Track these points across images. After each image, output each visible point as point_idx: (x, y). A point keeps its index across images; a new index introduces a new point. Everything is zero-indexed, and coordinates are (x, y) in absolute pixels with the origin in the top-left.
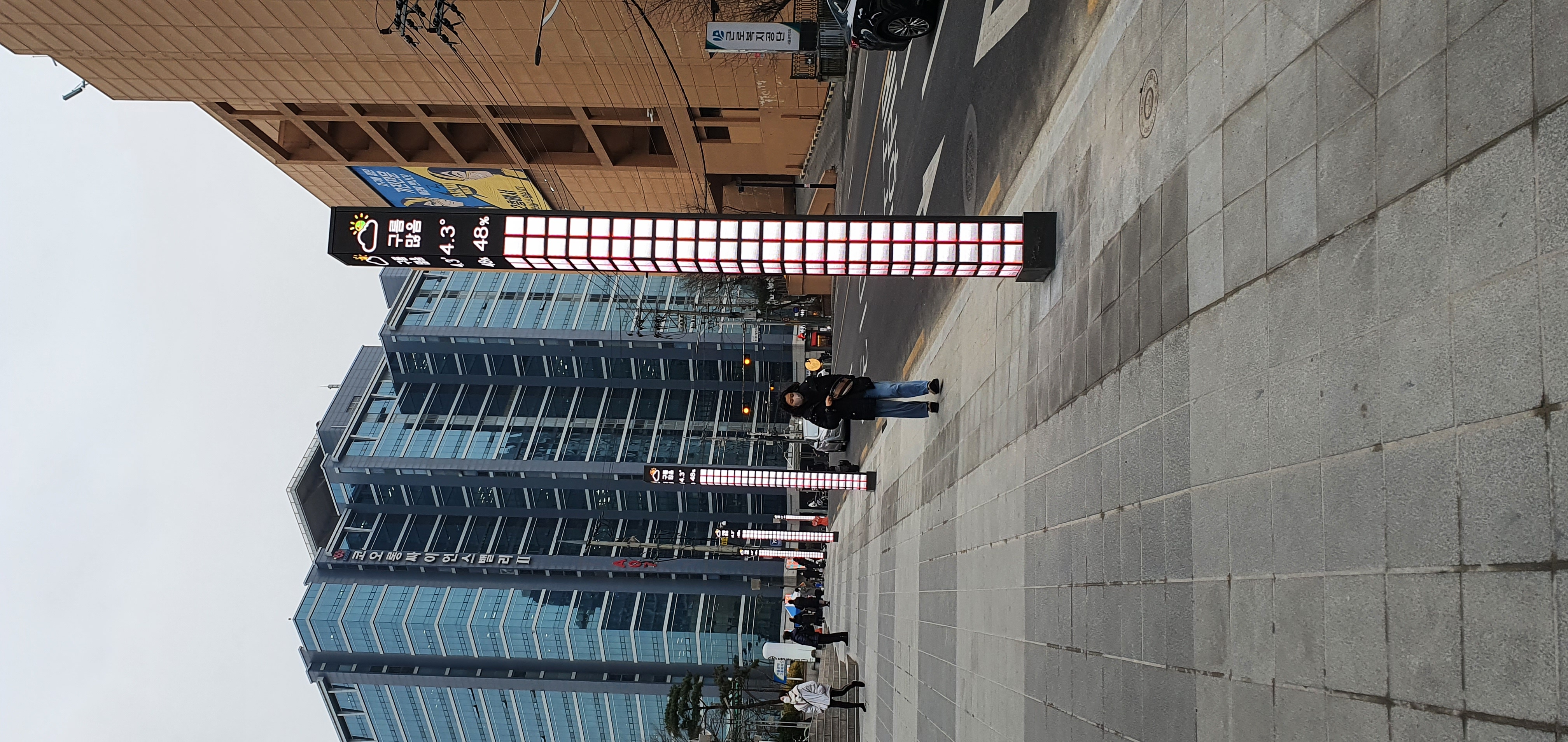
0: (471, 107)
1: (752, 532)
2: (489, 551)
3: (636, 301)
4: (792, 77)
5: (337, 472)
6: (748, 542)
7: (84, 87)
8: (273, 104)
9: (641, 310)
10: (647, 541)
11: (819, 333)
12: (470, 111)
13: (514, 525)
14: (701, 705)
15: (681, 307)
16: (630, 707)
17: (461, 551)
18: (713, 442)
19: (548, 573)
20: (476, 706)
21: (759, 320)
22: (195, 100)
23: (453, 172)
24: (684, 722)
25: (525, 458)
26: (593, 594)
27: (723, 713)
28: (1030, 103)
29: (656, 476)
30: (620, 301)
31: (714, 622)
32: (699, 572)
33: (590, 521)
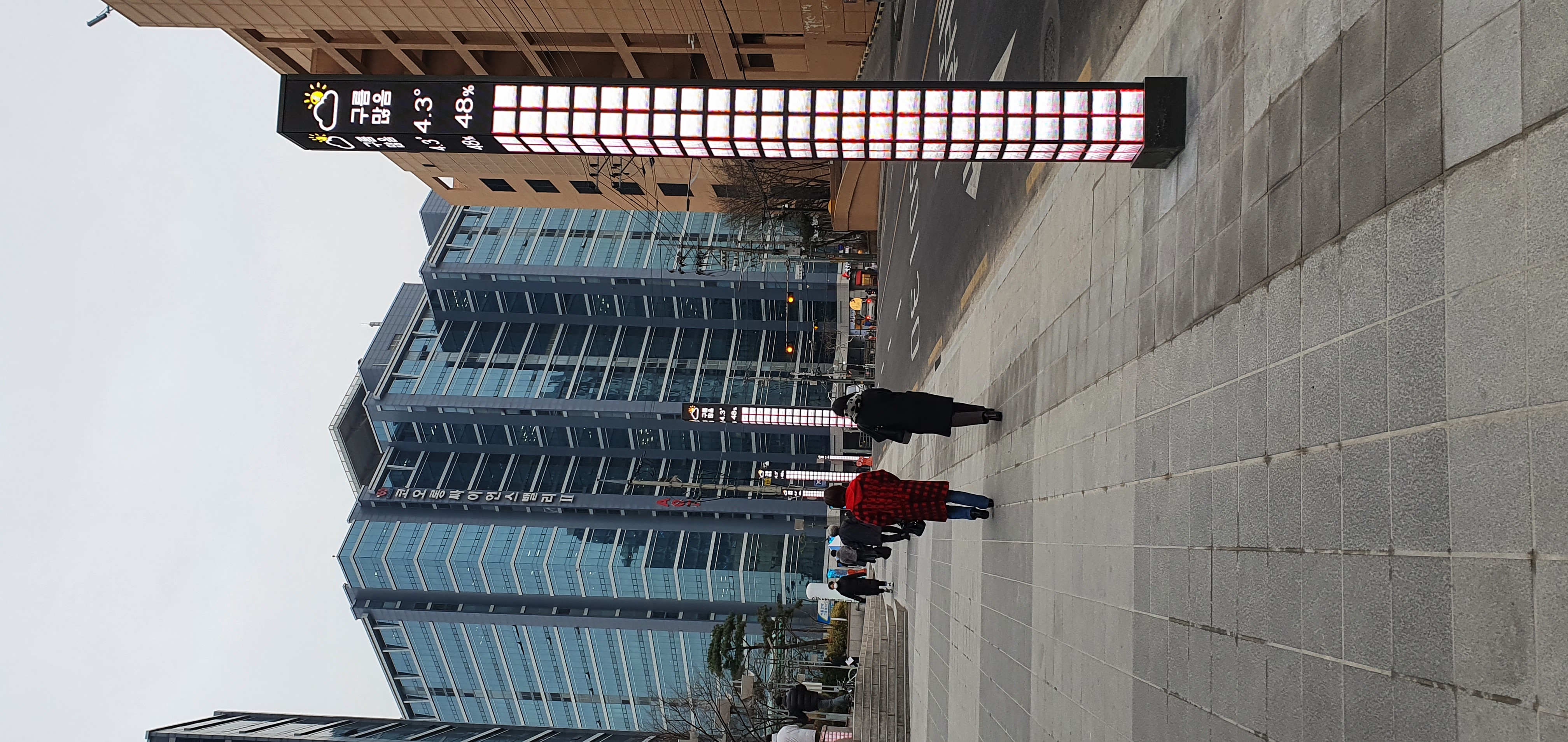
0: (506, 33)
1: (796, 472)
2: (532, 489)
3: (678, 239)
5: (379, 409)
6: (791, 482)
7: (109, 12)
8: (304, 31)
9: (683, 246)
10: (691, 481)
11: (864, 272)
12: (505, 38)
13: (557, 464)
14: (745, 645)
15: (724, 244)
16: (674, 645)
17: (504, 489)
18: (757, 382)
19: (591, 512)
20: (520, 643)
21: (803, 257)
22: (222, 26)
24: (727, 662)
25: (568, 397)
26: (636, 532)
27: (767, 653)
29: (695, 414)
30: (663, 238)
31: (758, 561)
32: (742, 511)
33: (634, 460)
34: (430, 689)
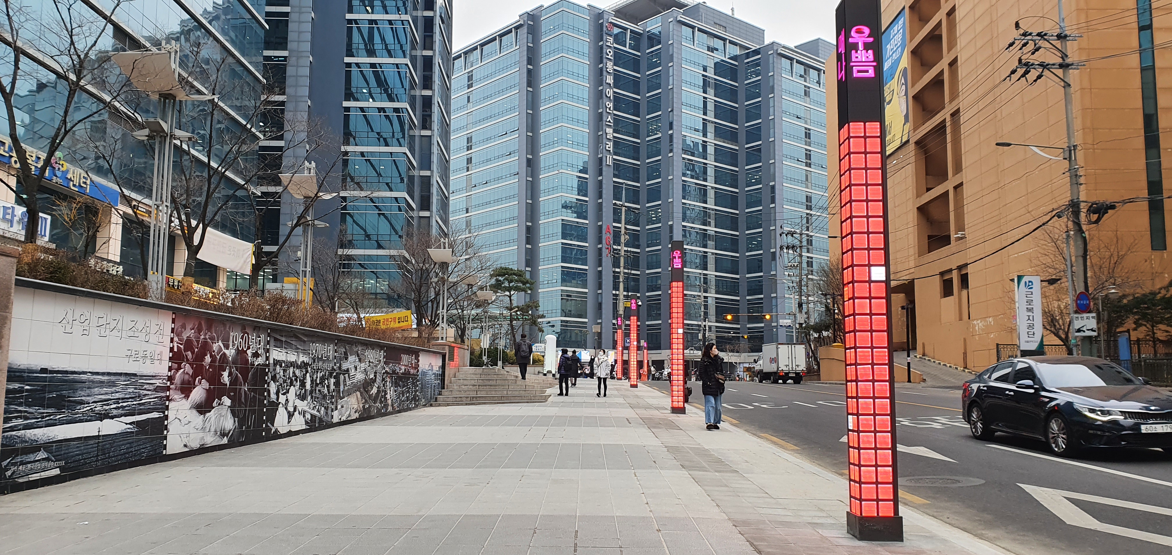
0: (957, 96)
1: (636, 325)
2: (615, 135)
3: (808, 230)
4: (998, 345)
5: (670, 20)
9: (801, 234)
10: (626, 249)
12: (954, 95)
13: (635, 152)
14: (512, 293)
15: (804, 265)
16: (508, 243)
17: (615, 115)
18: (700, 294)
19: (600, 178)
20: (507, 133)
21: (797, 326)
23: (904, 86)
24: (500, 281)
25: (684, 156)
26: (586, 211)
27: (508, 309)
28: (989, 525)
30: (807, 218)
31: (567, 300)
32: (603, 287)
33: (638, 207)
34: (472, 71)
